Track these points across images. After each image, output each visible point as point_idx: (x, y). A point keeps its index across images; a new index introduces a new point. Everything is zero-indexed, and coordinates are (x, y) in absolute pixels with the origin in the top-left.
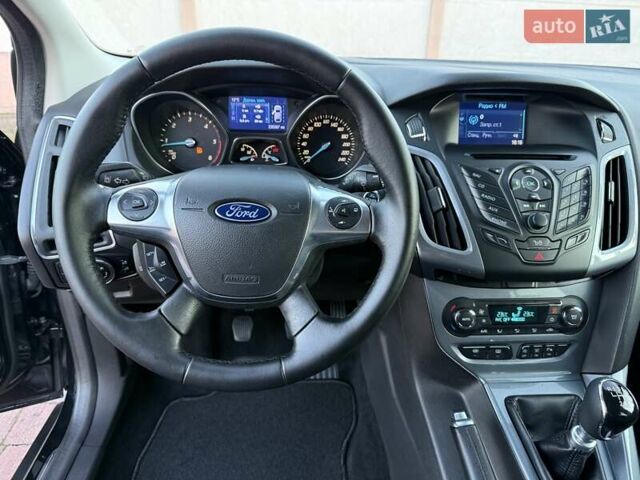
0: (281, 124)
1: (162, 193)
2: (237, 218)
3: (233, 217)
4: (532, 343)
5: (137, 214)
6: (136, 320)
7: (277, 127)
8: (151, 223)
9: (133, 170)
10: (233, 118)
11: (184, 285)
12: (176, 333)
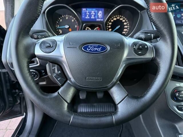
0: (101, 18)
1: (58, 41)
2: (92, 51)
3: (90, 51)
5: (48, 50)
6: (48, 97)
7: (100, 20)
8: (53, 54)
9: (46, 33)
10: (83, 17)
11: (68, 81)
12: (65, 102)
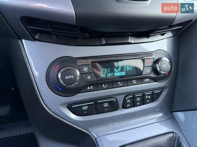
4: (133, 94)
